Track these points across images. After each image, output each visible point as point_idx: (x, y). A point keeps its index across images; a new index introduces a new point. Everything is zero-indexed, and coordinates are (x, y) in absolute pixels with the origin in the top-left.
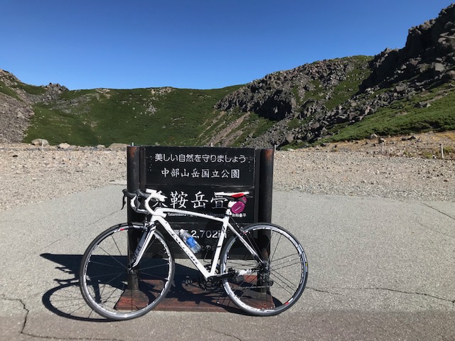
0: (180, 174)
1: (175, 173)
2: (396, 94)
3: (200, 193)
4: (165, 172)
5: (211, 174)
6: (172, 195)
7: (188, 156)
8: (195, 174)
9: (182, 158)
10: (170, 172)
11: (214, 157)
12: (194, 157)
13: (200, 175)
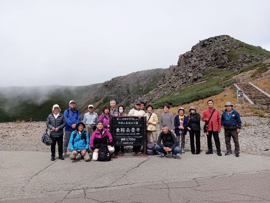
1: (122, 123)
3: (128, 128)
4: (119, 123)
5: (131, 123)
6: (121, 129)
7: (125, 119)
8: (127, 123)
11: (131, 119)
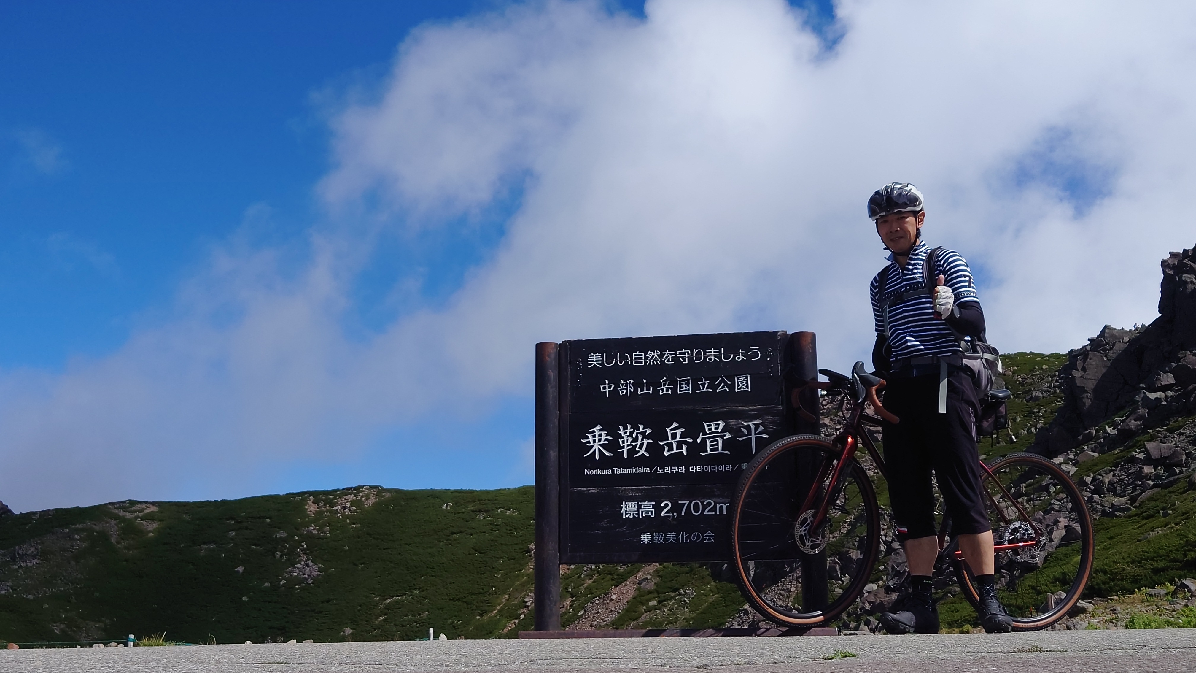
0: (636, 390)
1: (626, 388)
2: (1148, 470)
3: (675, 425)
4: (607, 388)
5: (695, 387)
6: (622, 432)
7: (650, 354)
8: (664, 390)
9: (637, 359)
10: (617, 386)
11: (699, 353)
12: (661, 356)
13: (674, 390)
